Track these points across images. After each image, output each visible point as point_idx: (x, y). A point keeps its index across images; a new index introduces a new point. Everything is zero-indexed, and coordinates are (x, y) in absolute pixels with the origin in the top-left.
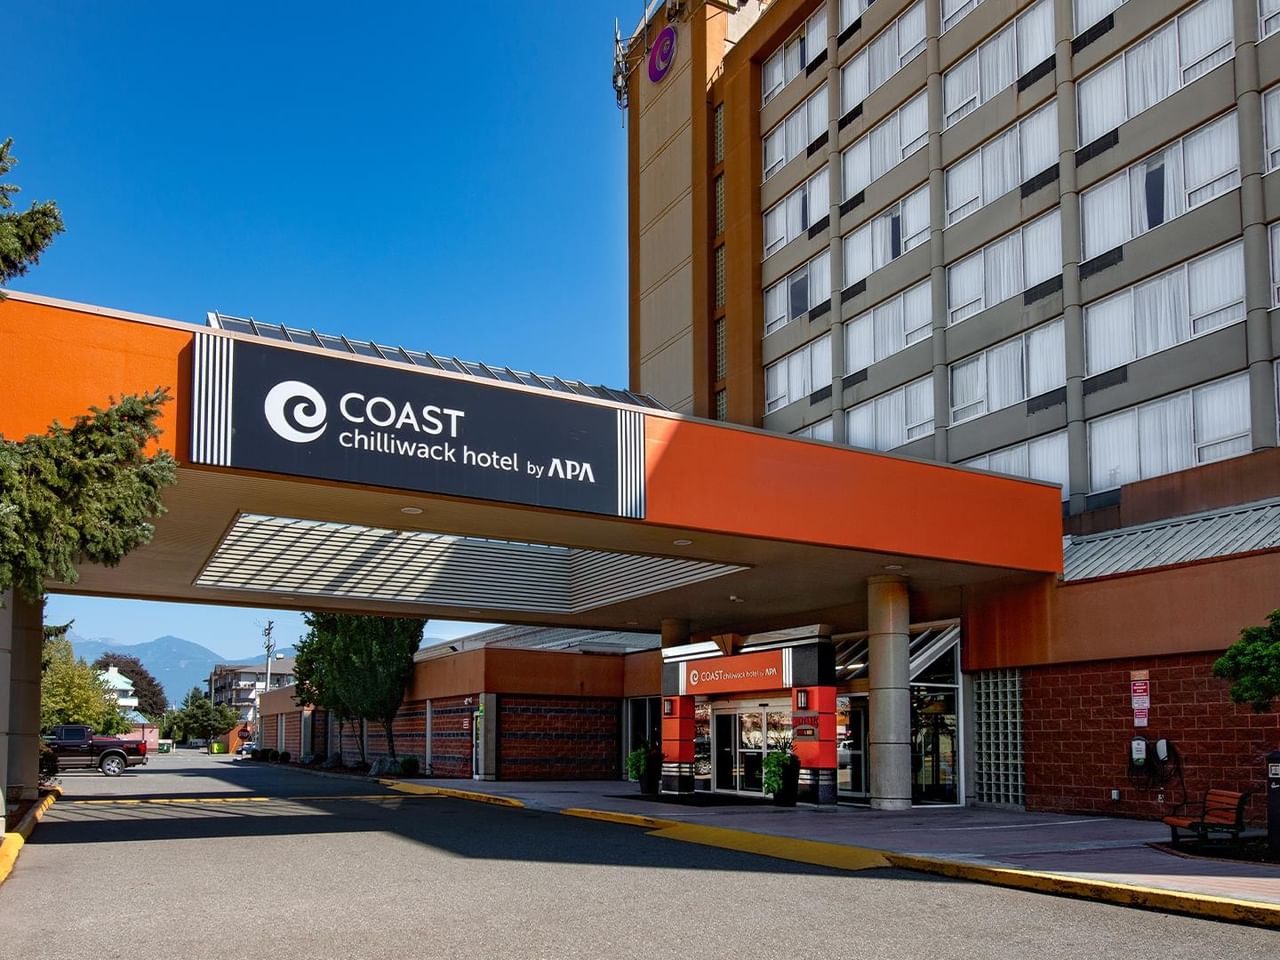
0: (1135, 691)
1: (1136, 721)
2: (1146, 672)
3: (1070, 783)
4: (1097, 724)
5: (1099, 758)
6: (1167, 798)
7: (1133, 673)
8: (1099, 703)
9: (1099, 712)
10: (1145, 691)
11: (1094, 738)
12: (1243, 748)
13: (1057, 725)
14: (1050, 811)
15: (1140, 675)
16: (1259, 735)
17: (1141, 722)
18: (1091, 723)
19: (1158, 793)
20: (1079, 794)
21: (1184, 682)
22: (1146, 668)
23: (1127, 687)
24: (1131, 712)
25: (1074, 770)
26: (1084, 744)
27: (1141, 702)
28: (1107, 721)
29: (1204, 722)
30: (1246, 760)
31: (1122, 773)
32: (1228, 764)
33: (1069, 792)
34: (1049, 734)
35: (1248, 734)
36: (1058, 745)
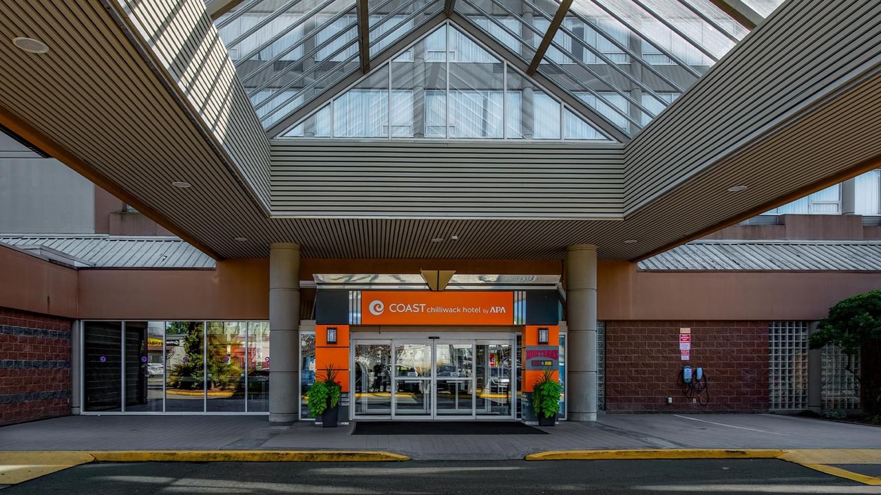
0: (682, 340)
1: (682, 357)
2: (689, 329)
3: (638, 394)
4: (657, 358)
5: (657, 379)
6: (698, 400)
7: (681, 329)
8: (658, 345)
9: (658, 351)
10: (688, 340)
11: (655, 367)
12: (739, 372)
13: (631, 359)
14: (624, 413)
15: (685, 331)
16: (746, 365)
17: (685, 357)
18: (653, 358)
19: (693, 398)
20: (644, 401)
21: (709, 336)
22: (688, 327)
23: (676, 337)
24: (679, 352)
25: (640, 386)
26: (649, 370)
27: (685, 346)
28: (663, 357)
29: (719, 358)
30: (740, 379)
31: (672, 387)
32: (732, 381)
33: (636, 400)
34: (624, 364)
35: (740, 365)
36: (631, 372)
